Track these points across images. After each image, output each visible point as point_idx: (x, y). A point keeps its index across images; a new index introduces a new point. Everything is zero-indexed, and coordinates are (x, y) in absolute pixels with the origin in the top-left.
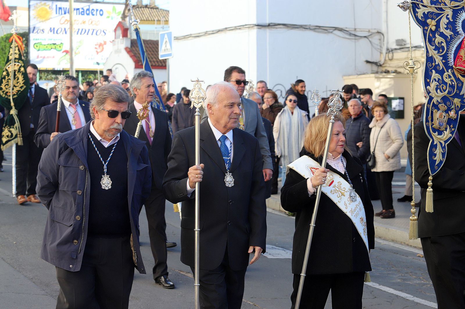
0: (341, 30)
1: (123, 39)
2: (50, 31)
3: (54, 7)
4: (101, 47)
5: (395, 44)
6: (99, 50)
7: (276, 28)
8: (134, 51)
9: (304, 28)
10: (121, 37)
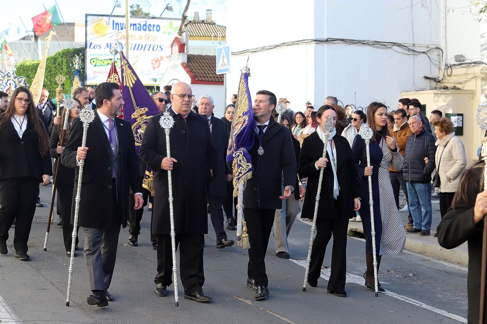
0: (399, 45)
1: (180, 55)
2: (106, 47)
3: (111, 23)
4: (157, 63)
5: (454, 60)
6: (155, 66)
7: (335, 44)
8: (190, 66)
9: (363, 43)
10: (178, 53)
